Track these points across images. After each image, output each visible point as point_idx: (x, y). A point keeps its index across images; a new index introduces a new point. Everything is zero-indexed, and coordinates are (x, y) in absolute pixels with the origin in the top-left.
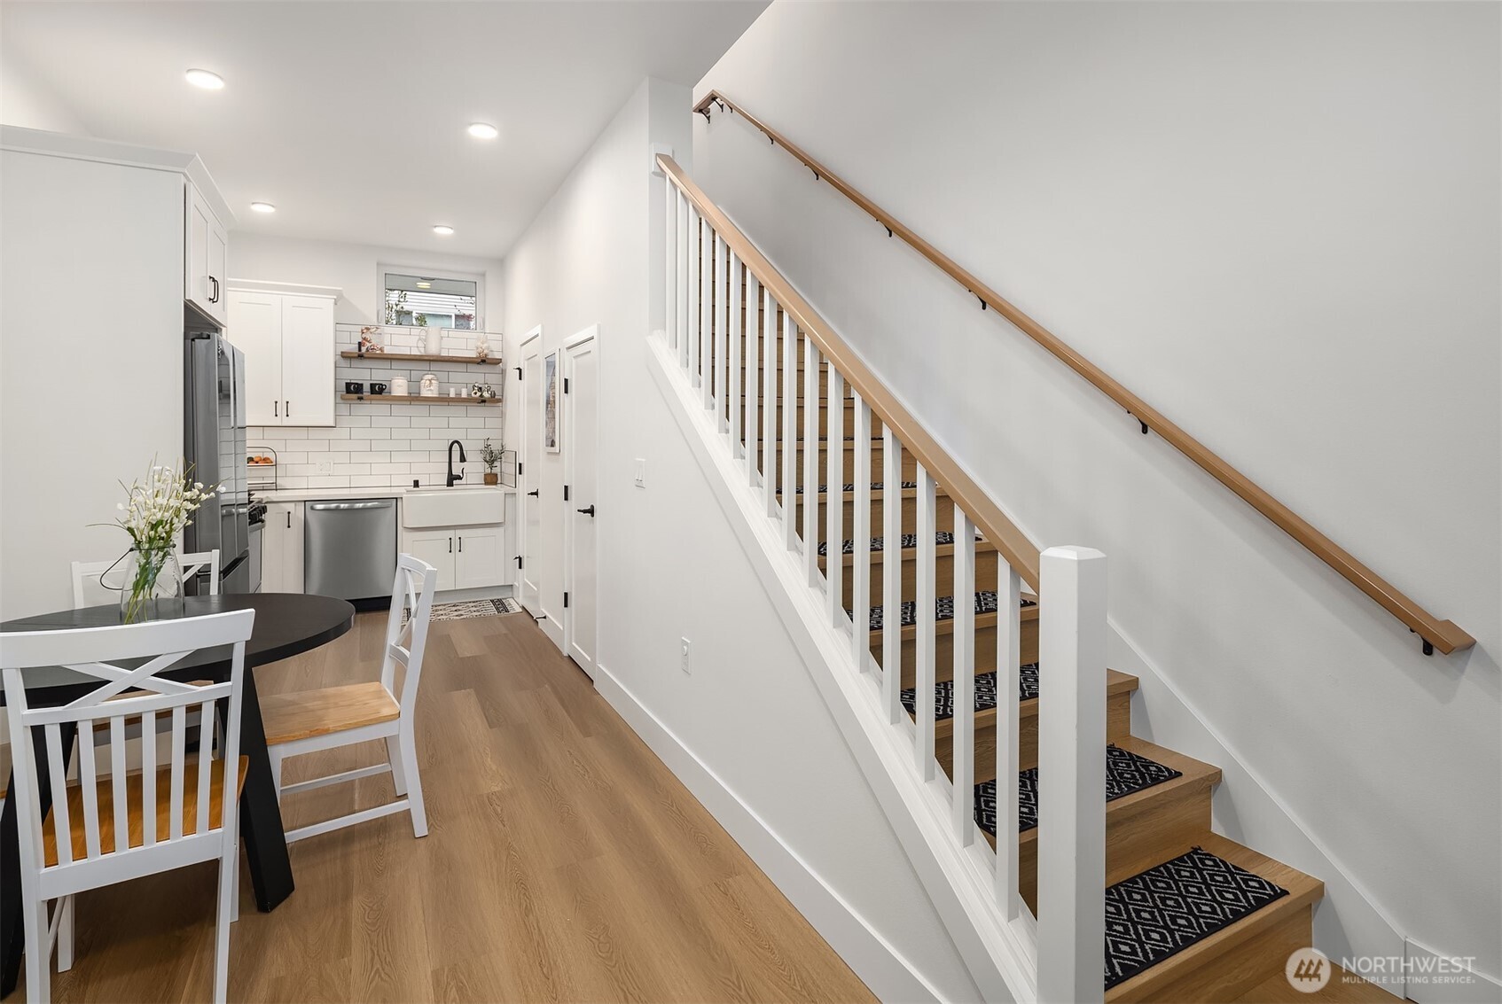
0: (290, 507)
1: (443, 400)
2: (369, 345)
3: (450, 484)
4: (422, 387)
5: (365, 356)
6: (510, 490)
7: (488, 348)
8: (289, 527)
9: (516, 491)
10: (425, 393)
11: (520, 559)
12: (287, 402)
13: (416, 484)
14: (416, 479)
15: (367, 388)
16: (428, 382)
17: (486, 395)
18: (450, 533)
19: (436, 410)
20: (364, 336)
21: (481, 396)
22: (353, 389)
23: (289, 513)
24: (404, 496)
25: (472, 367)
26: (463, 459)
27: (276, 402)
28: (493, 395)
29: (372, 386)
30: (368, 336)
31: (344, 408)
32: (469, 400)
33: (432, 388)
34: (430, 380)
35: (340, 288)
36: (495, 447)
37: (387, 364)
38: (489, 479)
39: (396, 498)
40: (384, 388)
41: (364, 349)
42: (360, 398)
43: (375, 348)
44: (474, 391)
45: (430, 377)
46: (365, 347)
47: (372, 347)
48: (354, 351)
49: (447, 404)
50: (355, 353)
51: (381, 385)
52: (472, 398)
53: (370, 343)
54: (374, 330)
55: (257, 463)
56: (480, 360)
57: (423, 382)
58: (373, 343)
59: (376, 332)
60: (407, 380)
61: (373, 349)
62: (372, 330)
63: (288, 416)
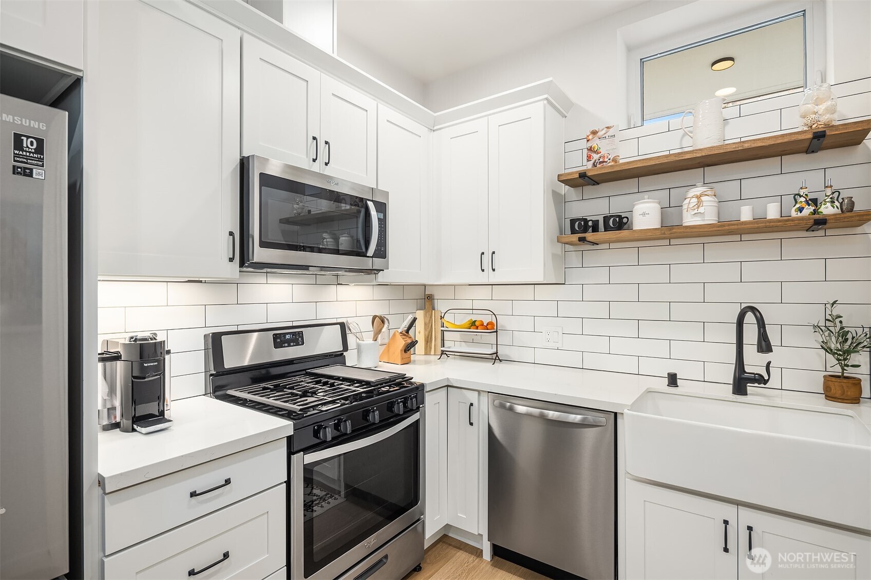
0: (473, 398)
1: (729, 229)
2: (595, 157)
3: (740, 388)
4: (684, 212)
5: (589, 174)
8: (471, 424)
10: (689, 220)
12: (494, 253)
13: (673, 380)
14: (673, 371)
16: (695, 200)
17: (828, 210)
18: (729, 512)
19: (718, 250)
20: (589, 145)
21: (815, 212)
22: (579, 227)
23: (472, 405)
26: (764, 345)
27: (483, 253)
28: (848, 208)
29: (606, 219)
30: (595, 143)
31: (574, 258)
32: (783, 226)
33: (701, 210)
34: (698, 197)
37: (633, 186)
38: (836, 390)
39: (616, 414)
40: (625, 220)
41: (590, 165)
42: (582, 240)
43: (606, 160)
44: (798, 206)
45: (698, 193)
46: (591, 162)
47: (601, 160)
48: (576, 172)
49: (738, 237)
50: (577, 176)
51: (620, 217)
52: (793, 220)
53: (598, 153)
54: (604, 132)
55: (477, 328)
56: (810, 136)
57: (687, 201)
58: (603, 151)
59: (607, 135)
60: (659, 203)
61: (603, 162)
62: (600, 134)
63: (494, 270)
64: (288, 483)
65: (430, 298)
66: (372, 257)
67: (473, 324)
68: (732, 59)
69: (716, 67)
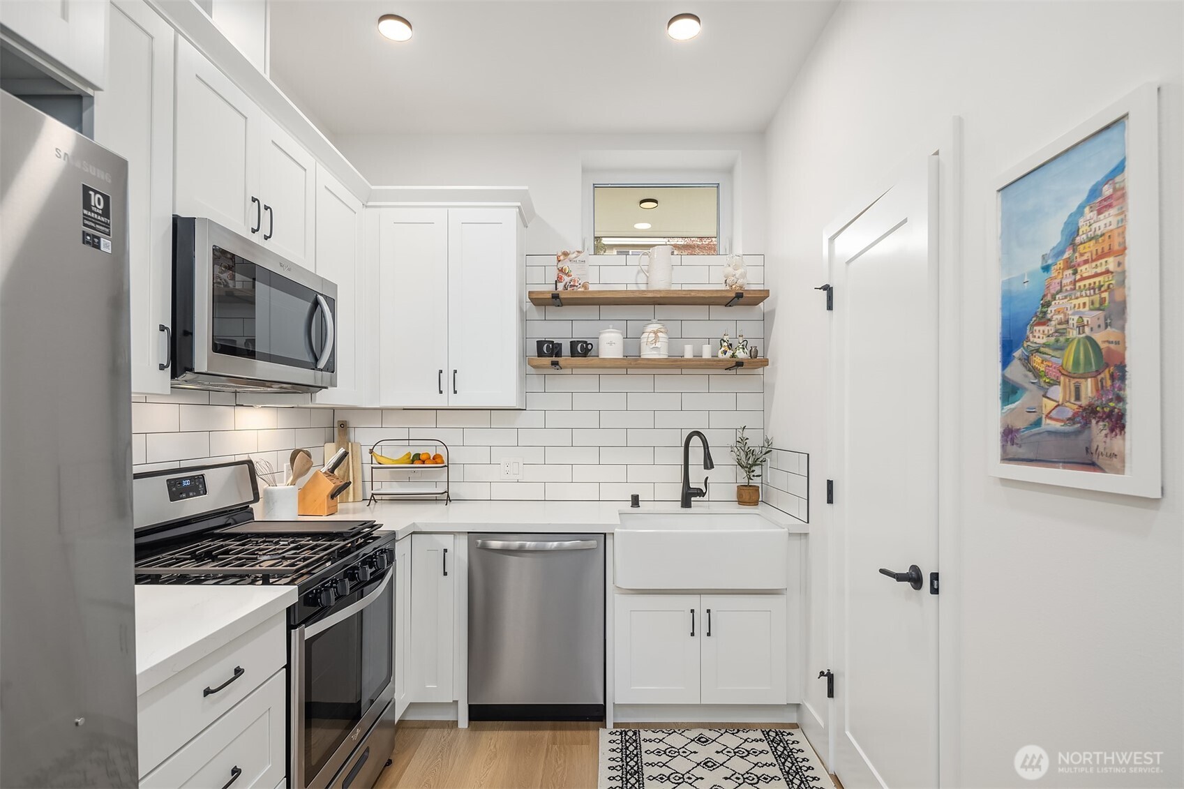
0: (447, 541)
1: (675, 364)
2: (567, 279)
3: (686, 503)
4: (644, 345)
5: (562, 296)
6: (799, 526)
7: (744, 276)
8: (445, 574)
9: (810, 529)
10: (648, 353)
11: (830, 677)
12: (455, 371)
13: (635, 501)
14: (635, 493)
15: (566, 349)
16: (652, 335)
17: (741, 354)
18: (693, 602)
19: (664, 383)
20: (560, 265)
21: (733, 356)
22: (548, 350)
23: (446, 551)
24: (617, 530)
25: (718, 311)
26: (708, 464)
27: (441, 372)
28: (754, 354)
29: (574, 345)
30: (566, 265)
31: (536, 383)
32: (711, 364)
33: (658, 345)
34: (655, 333)
35: (526, 188)
36: (755, 442)
37: (592, 311)
38: (746, 497)
39: (605, 534)
40: (590, 347)
41: (561, 286)
42: (555, 364)
43: (577, 284)
44: (723, 349)
45: (655, 329)
46: (563, 284)
47: (572, 283)
48: (549, 292)
49: (678, 371)
50: (550, 296)
51: (586, 342)
52: (720, 361)
53: (569, 276)
54: (574, 255)
55: (424, 462)
56: (734, 295)
57: (645, 335)
58: (574, 275)
59: (578, 259)
60: (622, 334)
61: (574, 286)
62: (572, 256)
63: (455, 392)
64: (288, 667)
65: (344, 426)
66: (322, 370)
67: (417, 458)
68: (655, 201)
69: (644, 205)
